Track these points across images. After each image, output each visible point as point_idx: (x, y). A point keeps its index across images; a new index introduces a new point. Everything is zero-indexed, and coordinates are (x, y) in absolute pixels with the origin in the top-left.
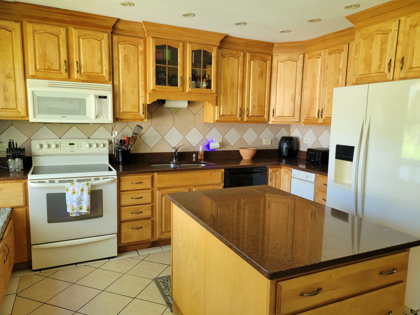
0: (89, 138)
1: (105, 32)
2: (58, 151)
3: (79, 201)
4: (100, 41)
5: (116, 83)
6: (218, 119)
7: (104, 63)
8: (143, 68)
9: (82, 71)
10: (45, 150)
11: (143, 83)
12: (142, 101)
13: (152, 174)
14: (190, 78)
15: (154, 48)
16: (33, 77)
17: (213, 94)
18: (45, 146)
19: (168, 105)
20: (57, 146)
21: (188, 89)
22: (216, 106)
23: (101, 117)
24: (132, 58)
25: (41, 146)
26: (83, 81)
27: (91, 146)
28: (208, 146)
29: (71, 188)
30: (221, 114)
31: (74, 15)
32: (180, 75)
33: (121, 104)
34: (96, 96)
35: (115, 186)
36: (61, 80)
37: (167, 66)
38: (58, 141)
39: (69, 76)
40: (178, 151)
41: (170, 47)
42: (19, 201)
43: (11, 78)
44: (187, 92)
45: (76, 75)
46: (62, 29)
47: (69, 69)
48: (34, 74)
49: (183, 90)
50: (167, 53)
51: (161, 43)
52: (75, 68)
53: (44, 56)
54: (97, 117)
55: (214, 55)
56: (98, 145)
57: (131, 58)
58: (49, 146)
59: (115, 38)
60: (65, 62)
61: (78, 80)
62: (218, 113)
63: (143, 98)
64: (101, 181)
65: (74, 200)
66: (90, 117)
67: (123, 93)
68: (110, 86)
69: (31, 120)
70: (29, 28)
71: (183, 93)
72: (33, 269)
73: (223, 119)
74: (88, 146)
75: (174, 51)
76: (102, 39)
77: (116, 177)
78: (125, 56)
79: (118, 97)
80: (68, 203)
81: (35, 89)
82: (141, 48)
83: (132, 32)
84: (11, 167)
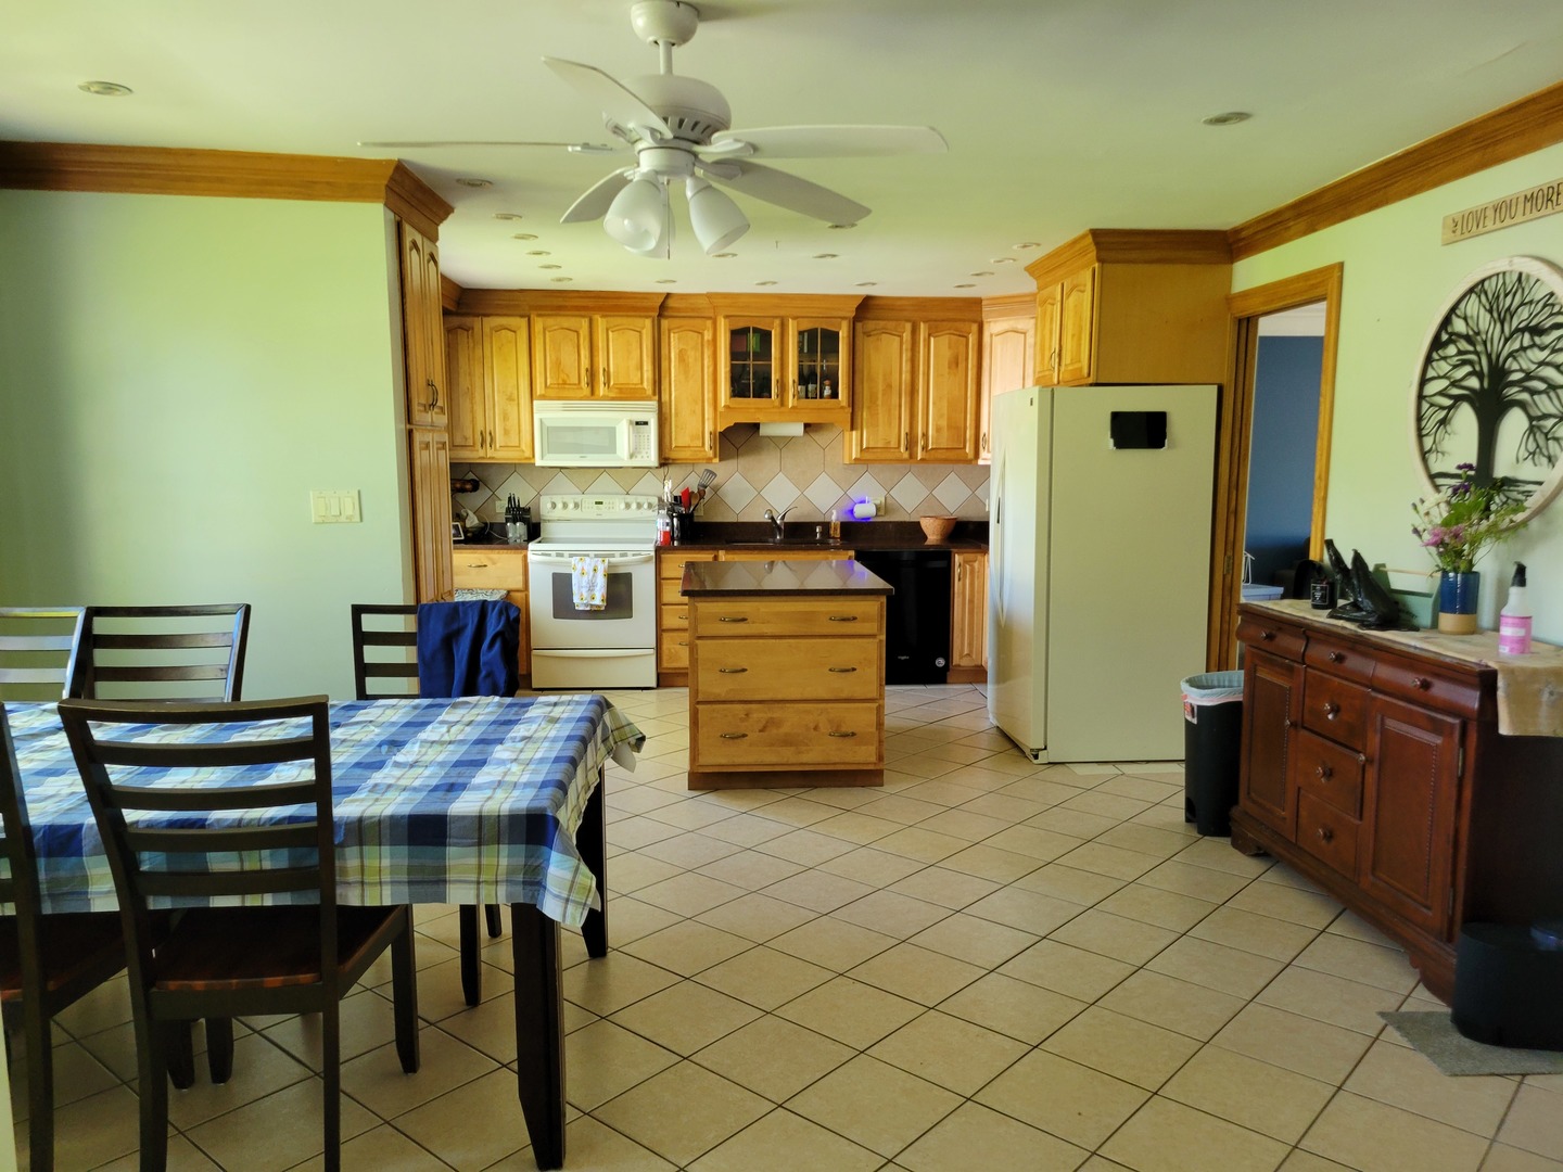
0: (628, 494)
1: (647, 317)
2: (577, 514)
3: (591, 587)
4: (640, 332)
5: (665, 398)
6: (859, 456)
7: (645, 368)
8: (711, 369)
9: (612, 383)
10: (559, 512)
11: (711, 395)
12: (709, 428)
13: (716, 553)
14: (794, 382)
15: (728, 335)
16: (543, 397)
17: (842, 407)
18: (560, 506)
19: (764, 431)
20: (576, 505)
21: (791, 402)
22: (852, 429)
23: (639, 456)
24: (692, 355)
25: (554, 505)
26: (613, 399)
27: (628, 506)
28: (852, 511)
29: (579, 566)
30: (864, 447)
31: (600, 297)
32: (774, 377)
33: (673, 434)
34: (631, 422)
35: (652, 567)
36: (581, 399)
37: (751, 362)
38: (578, 498)
39: (593, 393)
40: (785, 520)
41: (756, 330)
42: (517, 583)
43: (513, 400)
44: (790, 406)
45: (601, 390)
46: (583, 320)
47: (592, 383)
48: (543, 392)
49: (783, 403)
50: (753, 342)
51: (741, 325)
52: (602, 379)
53: (558, 363)
54: (631, 456)
55: (843, 335)
56: (639, 506)
57: (691, 353)
58: (565, 506)
59: (665, 323)
60: (587, 370)
61: (605, 398)
62: (857, 445)
63: (711, 422)
64: (630, 558)
65: (584, 584)
66: (621, 457)
67: (676, 414)
68: (654, 404)
69: (538, 462)
70: (538, 324)
71: (783, 409)
72: (534, 686)
73: (867, 456)
74: (623, 506)
75: (765, 336)
76: (643, 328)
77: (653, 554)
78: (680, 351)
79: (668, 423)
80: (575, 589)
81: (544, 415)
82: (708, 336)
83: (693, 310)
84: (510, 535)
